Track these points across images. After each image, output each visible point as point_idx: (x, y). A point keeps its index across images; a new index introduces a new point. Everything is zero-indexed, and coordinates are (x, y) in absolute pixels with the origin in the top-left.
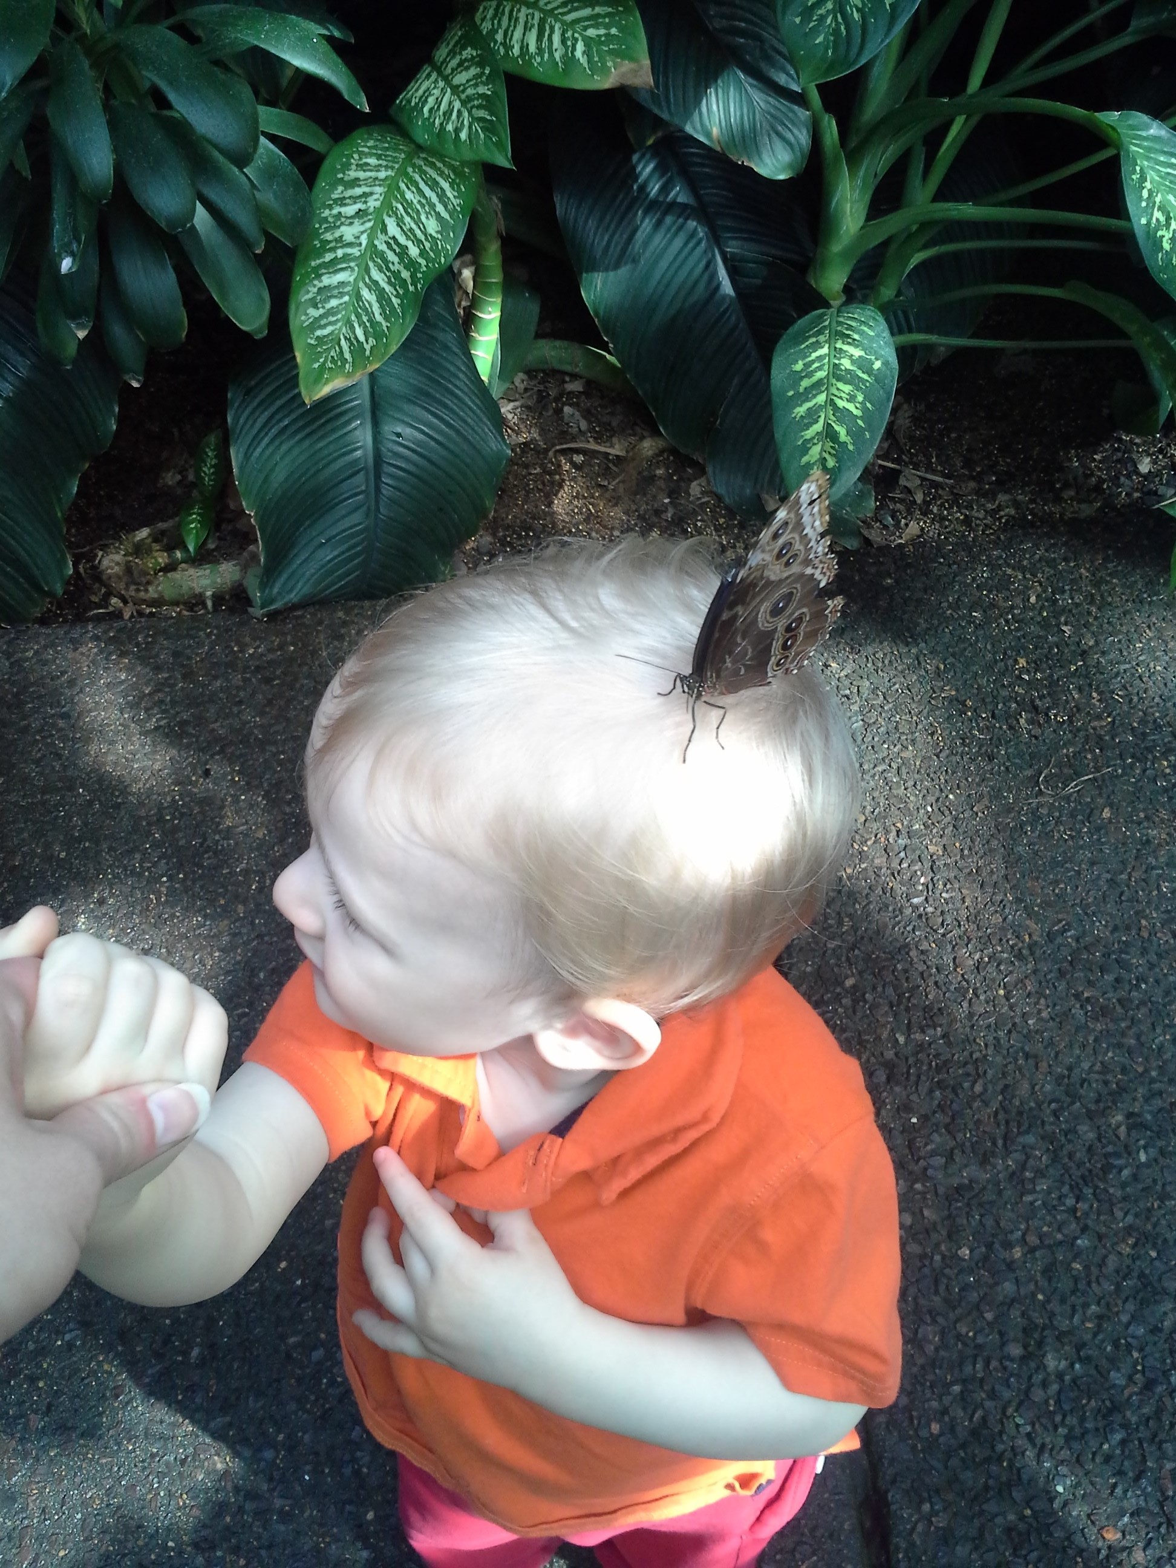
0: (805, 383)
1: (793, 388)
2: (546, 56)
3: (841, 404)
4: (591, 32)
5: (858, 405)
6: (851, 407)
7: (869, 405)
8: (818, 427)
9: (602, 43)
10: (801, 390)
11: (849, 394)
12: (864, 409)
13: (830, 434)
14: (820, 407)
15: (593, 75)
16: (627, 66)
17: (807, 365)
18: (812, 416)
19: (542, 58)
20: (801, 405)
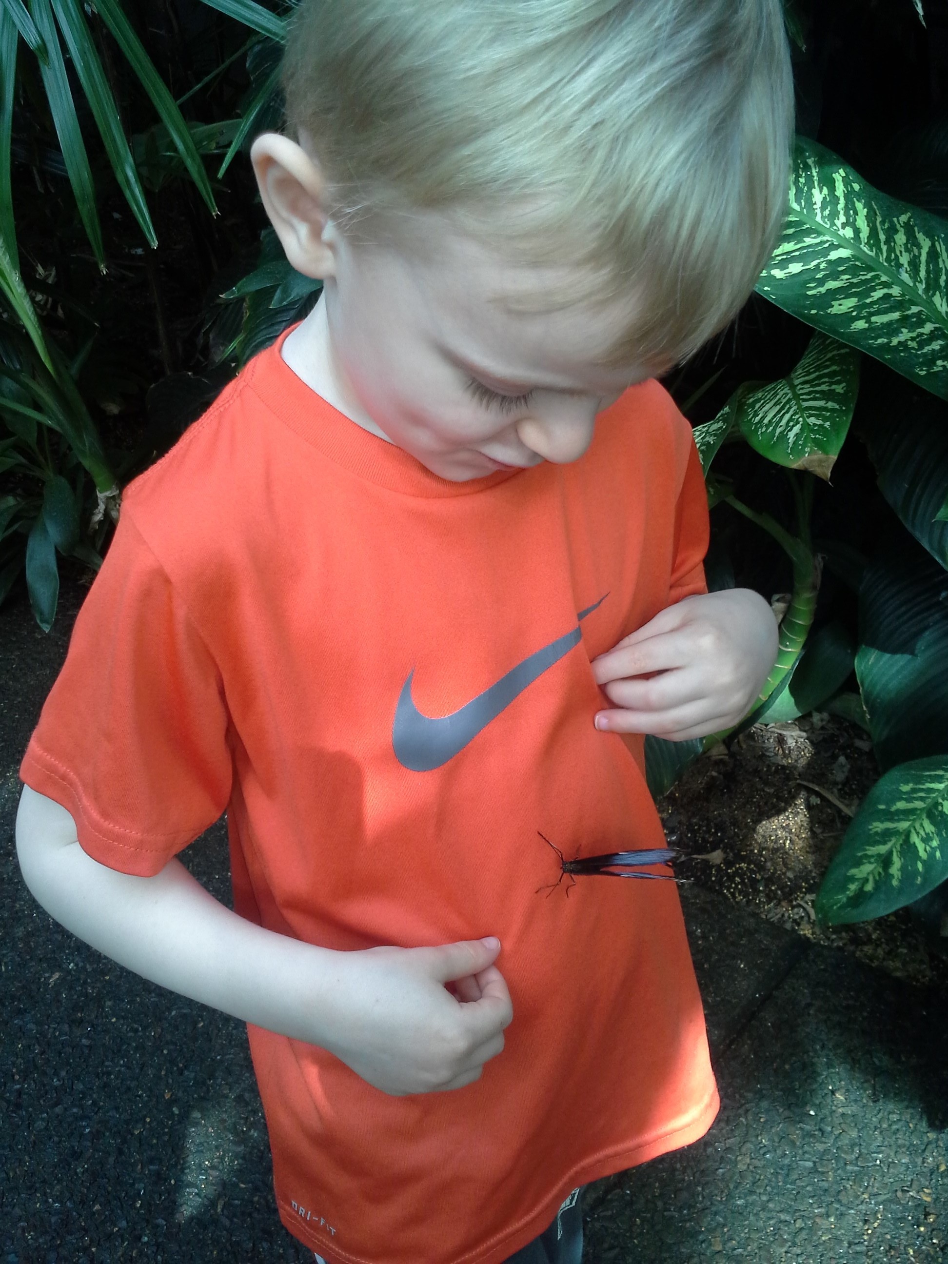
0: (901, 805)
1: (887, 804)
2: (771, 428)
3: (915, 839)
4: (812, 420)
5: (928, 848)
6: (920, 846)
7: (938, 854)
8: (883, 849)
9: (813, 431)
10: (893, 809)
11: (927, 834)
12: (931, 855)
13: (886, 861)
14: (895, 833)
15: (790, 454)
16: (819, 455)
17: (914, 791)
18: (886, 835)
19: (766, 430)
20: (882, 822)
